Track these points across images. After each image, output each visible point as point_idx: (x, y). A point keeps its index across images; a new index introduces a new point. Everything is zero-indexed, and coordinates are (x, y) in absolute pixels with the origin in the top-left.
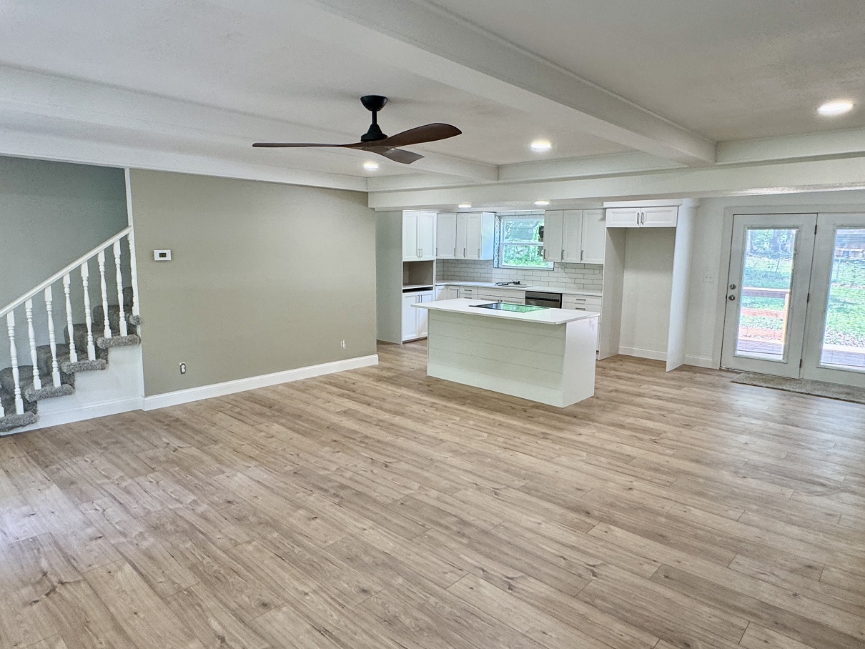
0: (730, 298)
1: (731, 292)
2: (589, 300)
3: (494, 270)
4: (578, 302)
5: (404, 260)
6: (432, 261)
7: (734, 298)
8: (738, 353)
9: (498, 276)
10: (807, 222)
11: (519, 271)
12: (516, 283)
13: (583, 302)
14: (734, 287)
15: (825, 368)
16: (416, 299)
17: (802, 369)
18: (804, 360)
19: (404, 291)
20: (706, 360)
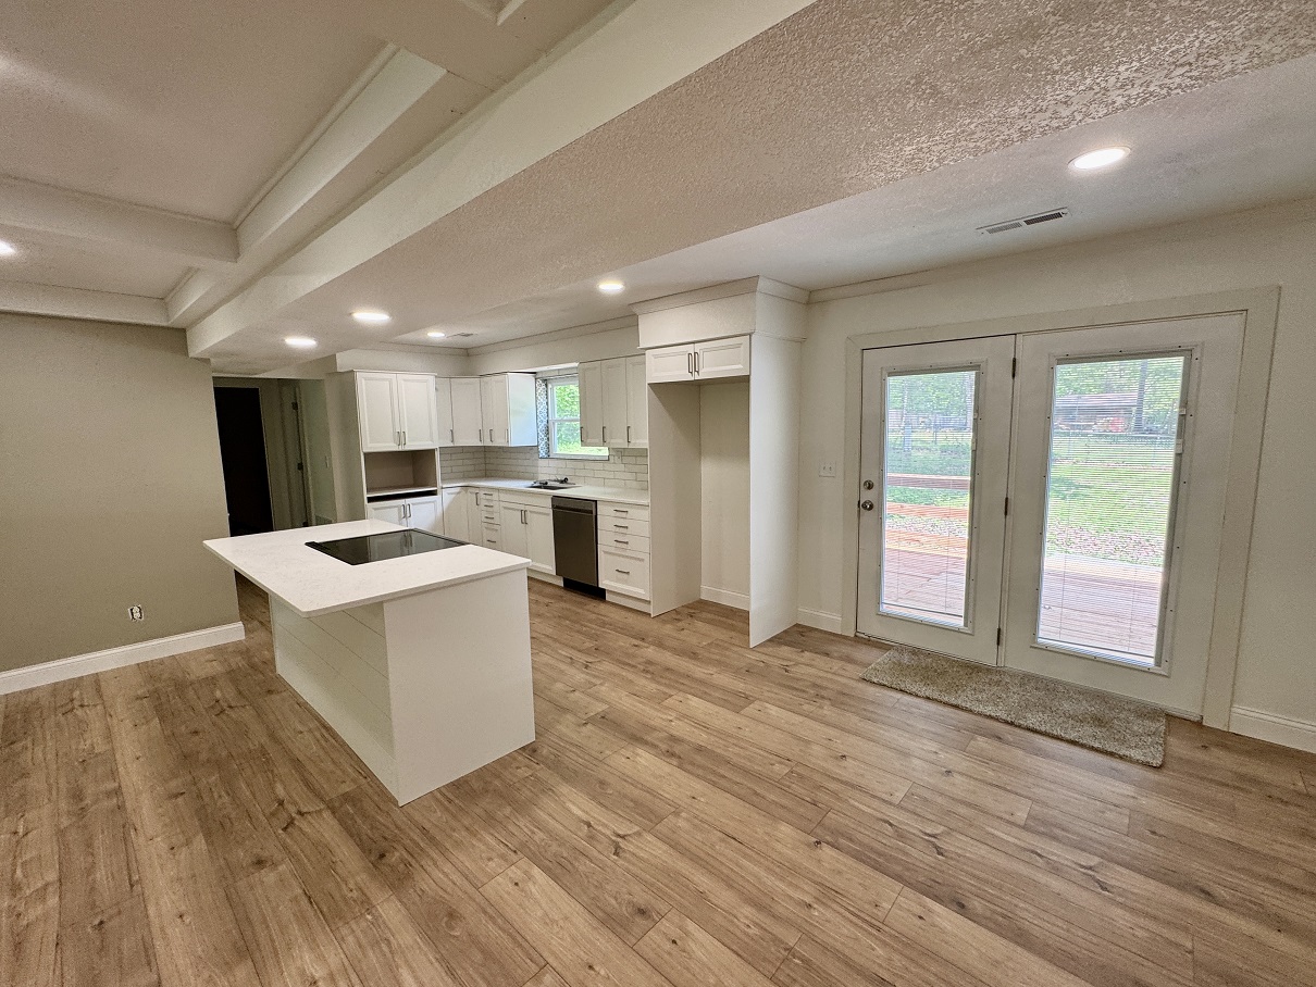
0: (865, 507)
1: (868, 496)
2: (633, 512)
3: (541, 462)
4: (618, 514)
5: (366, 450)
6: (432, 452)
7: (871, 507)
8: (884, 608)
9: (547, 471)
10: (994, 354)
11: (568, 462)
12: (562, 482)
13: (624, 515)
14: (870, 486)
15: (1046, 649)
16: (399, 510)
17: (1002, 649)
18: (1004, 630)
19: (371, 500)
20: (831, 619)
